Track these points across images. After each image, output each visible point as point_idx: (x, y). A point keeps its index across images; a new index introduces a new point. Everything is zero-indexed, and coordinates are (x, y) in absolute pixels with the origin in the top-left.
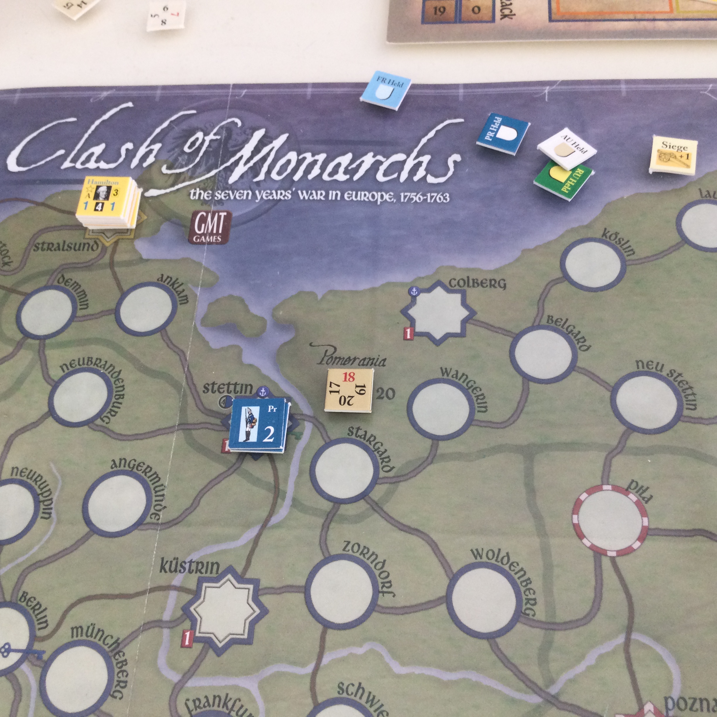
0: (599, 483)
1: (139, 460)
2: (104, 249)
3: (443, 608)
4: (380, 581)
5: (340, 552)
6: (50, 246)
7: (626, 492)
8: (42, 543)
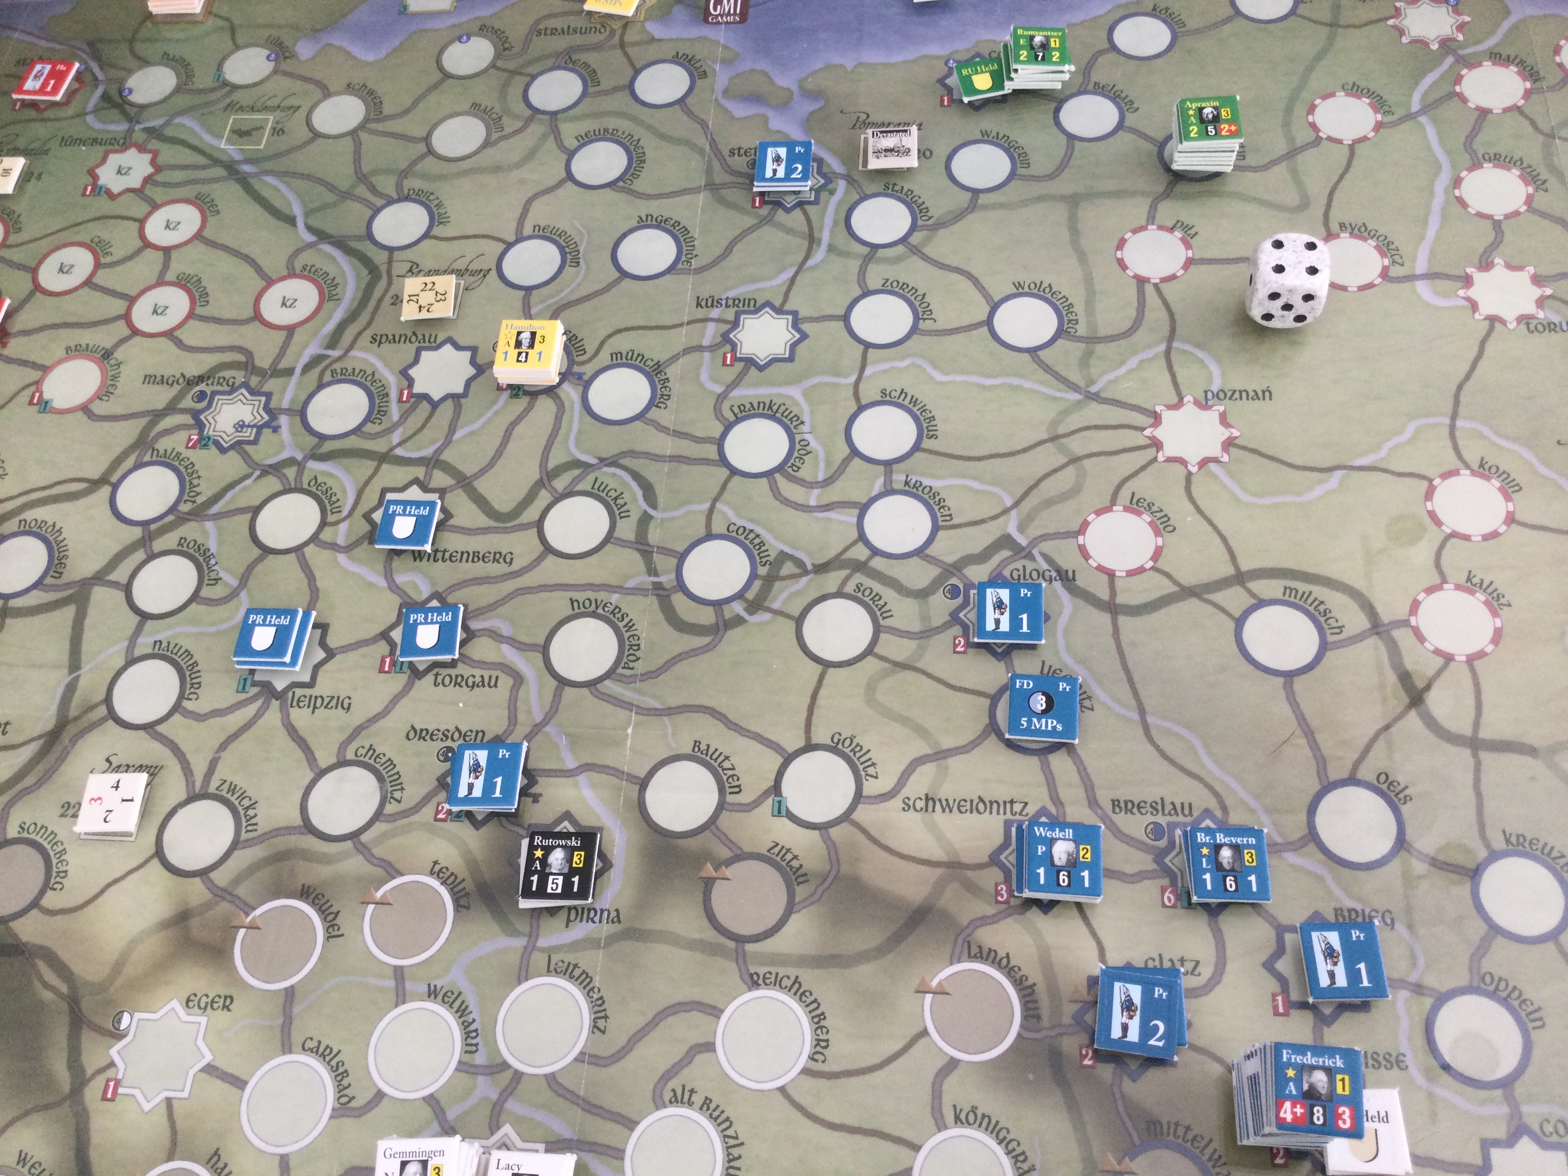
0: (1143, 222)
1: (666, 215)
2: (613, 32)
3: (985, 329)
4: (920, 310)
5: (879, 287)
6: (554, 31)
7: (1171, 230)
8: (573, 286)
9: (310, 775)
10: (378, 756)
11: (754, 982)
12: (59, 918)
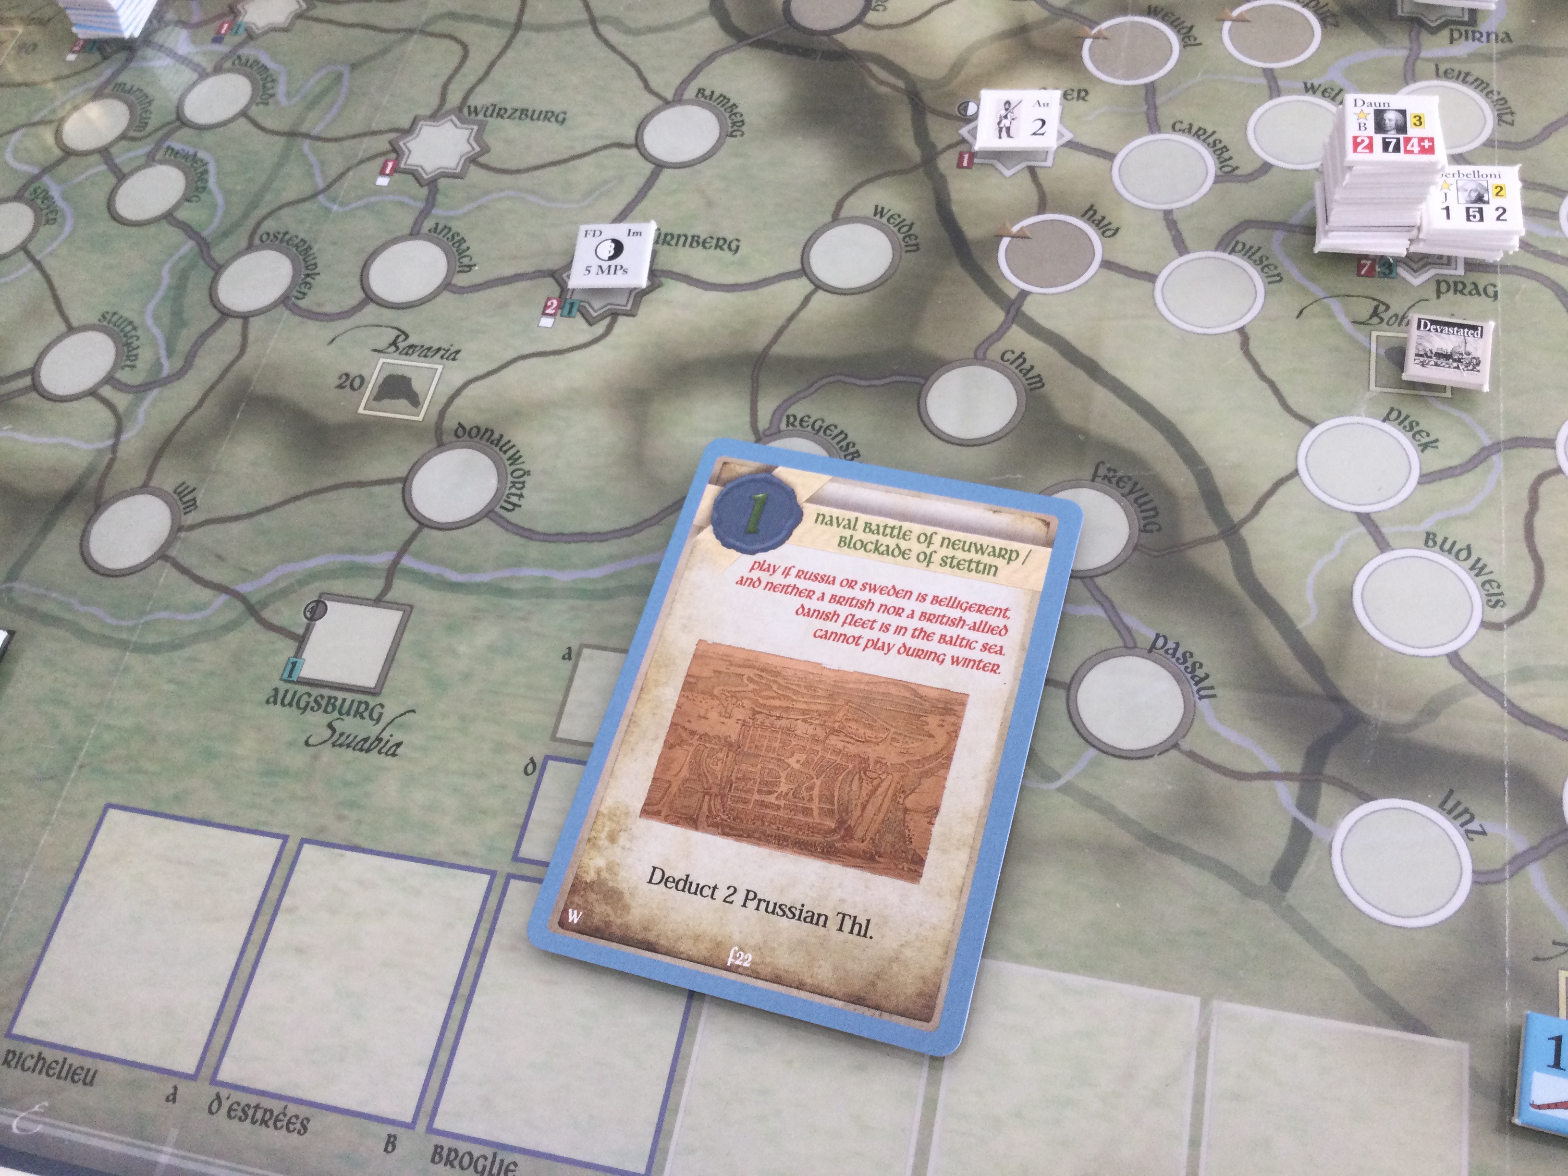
12: (886, 33)
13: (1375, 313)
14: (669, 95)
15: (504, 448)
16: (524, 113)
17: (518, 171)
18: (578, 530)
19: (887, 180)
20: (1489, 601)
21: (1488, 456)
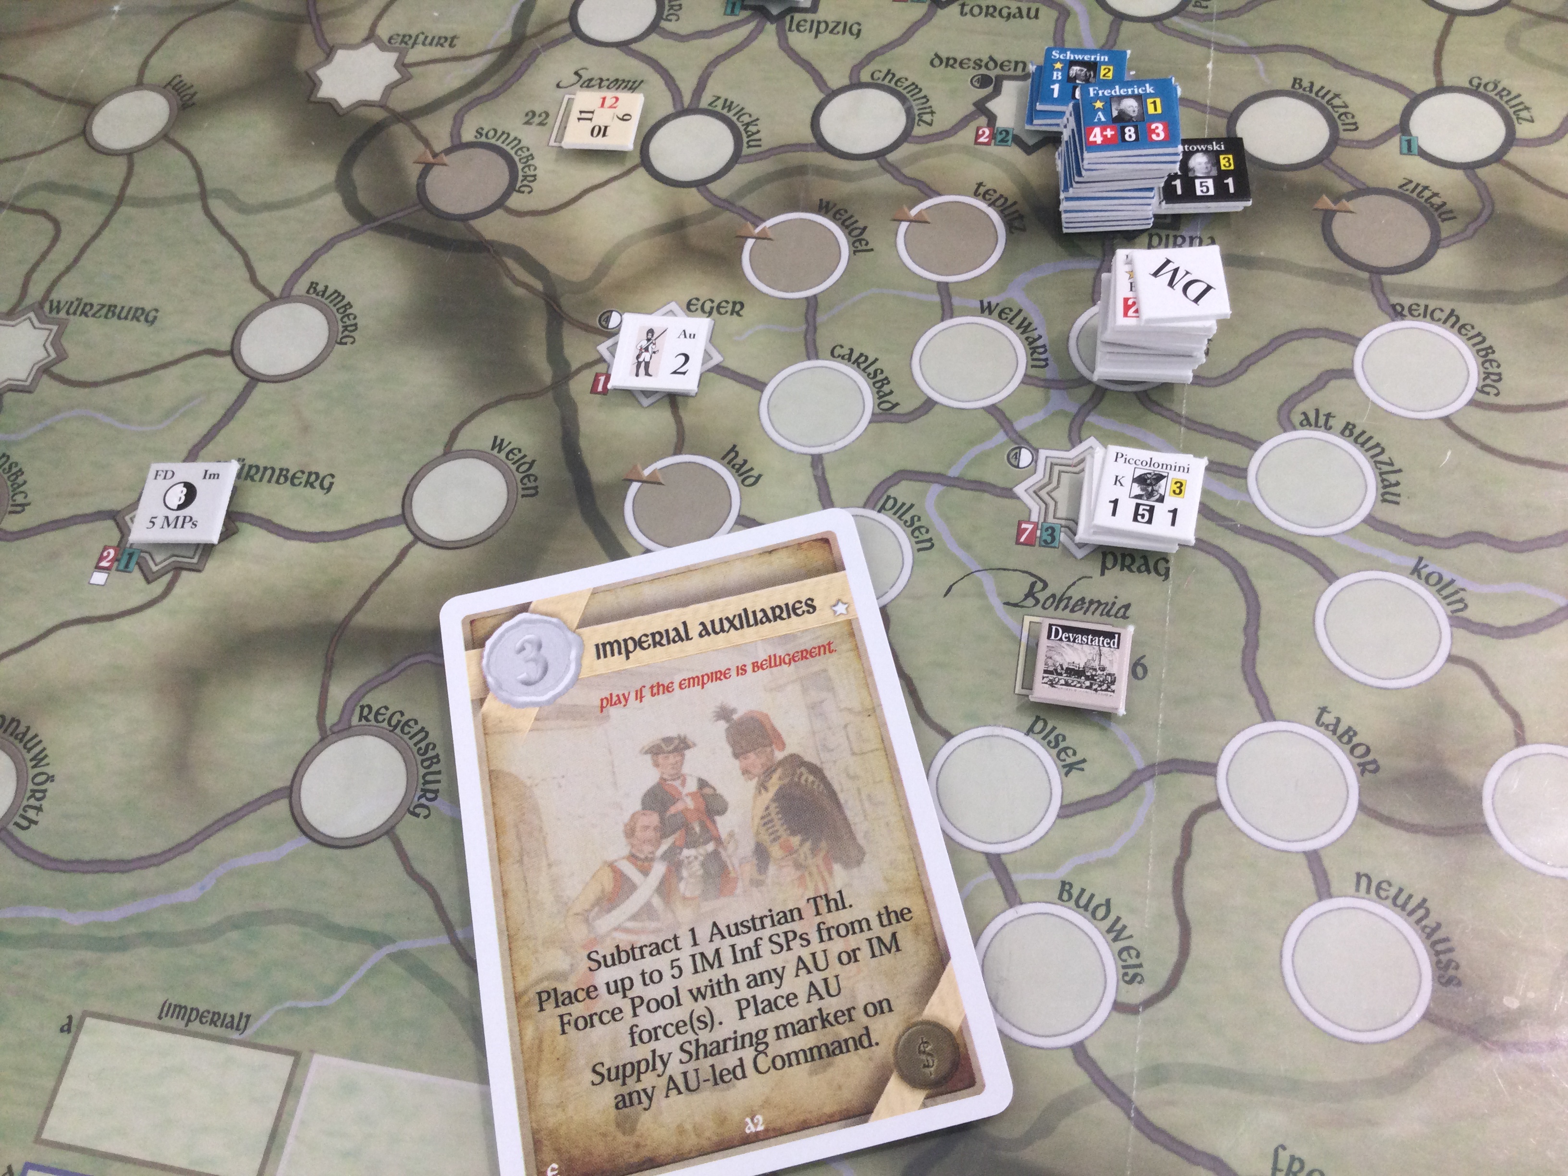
9: (822, 96)
10: (899, 80)
11: (1397, 313)
12: (528, 219)
13: (1030, 594)
14: (276, 291)
15: (29, 745)
16: (111, 311)
17: (95, 384)
18: (98, 856)
19: (510, 405)
20: (1126, 974)
21: (1141, 782)
